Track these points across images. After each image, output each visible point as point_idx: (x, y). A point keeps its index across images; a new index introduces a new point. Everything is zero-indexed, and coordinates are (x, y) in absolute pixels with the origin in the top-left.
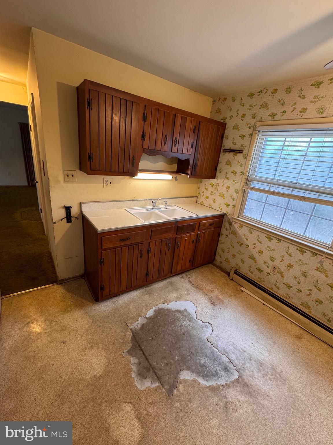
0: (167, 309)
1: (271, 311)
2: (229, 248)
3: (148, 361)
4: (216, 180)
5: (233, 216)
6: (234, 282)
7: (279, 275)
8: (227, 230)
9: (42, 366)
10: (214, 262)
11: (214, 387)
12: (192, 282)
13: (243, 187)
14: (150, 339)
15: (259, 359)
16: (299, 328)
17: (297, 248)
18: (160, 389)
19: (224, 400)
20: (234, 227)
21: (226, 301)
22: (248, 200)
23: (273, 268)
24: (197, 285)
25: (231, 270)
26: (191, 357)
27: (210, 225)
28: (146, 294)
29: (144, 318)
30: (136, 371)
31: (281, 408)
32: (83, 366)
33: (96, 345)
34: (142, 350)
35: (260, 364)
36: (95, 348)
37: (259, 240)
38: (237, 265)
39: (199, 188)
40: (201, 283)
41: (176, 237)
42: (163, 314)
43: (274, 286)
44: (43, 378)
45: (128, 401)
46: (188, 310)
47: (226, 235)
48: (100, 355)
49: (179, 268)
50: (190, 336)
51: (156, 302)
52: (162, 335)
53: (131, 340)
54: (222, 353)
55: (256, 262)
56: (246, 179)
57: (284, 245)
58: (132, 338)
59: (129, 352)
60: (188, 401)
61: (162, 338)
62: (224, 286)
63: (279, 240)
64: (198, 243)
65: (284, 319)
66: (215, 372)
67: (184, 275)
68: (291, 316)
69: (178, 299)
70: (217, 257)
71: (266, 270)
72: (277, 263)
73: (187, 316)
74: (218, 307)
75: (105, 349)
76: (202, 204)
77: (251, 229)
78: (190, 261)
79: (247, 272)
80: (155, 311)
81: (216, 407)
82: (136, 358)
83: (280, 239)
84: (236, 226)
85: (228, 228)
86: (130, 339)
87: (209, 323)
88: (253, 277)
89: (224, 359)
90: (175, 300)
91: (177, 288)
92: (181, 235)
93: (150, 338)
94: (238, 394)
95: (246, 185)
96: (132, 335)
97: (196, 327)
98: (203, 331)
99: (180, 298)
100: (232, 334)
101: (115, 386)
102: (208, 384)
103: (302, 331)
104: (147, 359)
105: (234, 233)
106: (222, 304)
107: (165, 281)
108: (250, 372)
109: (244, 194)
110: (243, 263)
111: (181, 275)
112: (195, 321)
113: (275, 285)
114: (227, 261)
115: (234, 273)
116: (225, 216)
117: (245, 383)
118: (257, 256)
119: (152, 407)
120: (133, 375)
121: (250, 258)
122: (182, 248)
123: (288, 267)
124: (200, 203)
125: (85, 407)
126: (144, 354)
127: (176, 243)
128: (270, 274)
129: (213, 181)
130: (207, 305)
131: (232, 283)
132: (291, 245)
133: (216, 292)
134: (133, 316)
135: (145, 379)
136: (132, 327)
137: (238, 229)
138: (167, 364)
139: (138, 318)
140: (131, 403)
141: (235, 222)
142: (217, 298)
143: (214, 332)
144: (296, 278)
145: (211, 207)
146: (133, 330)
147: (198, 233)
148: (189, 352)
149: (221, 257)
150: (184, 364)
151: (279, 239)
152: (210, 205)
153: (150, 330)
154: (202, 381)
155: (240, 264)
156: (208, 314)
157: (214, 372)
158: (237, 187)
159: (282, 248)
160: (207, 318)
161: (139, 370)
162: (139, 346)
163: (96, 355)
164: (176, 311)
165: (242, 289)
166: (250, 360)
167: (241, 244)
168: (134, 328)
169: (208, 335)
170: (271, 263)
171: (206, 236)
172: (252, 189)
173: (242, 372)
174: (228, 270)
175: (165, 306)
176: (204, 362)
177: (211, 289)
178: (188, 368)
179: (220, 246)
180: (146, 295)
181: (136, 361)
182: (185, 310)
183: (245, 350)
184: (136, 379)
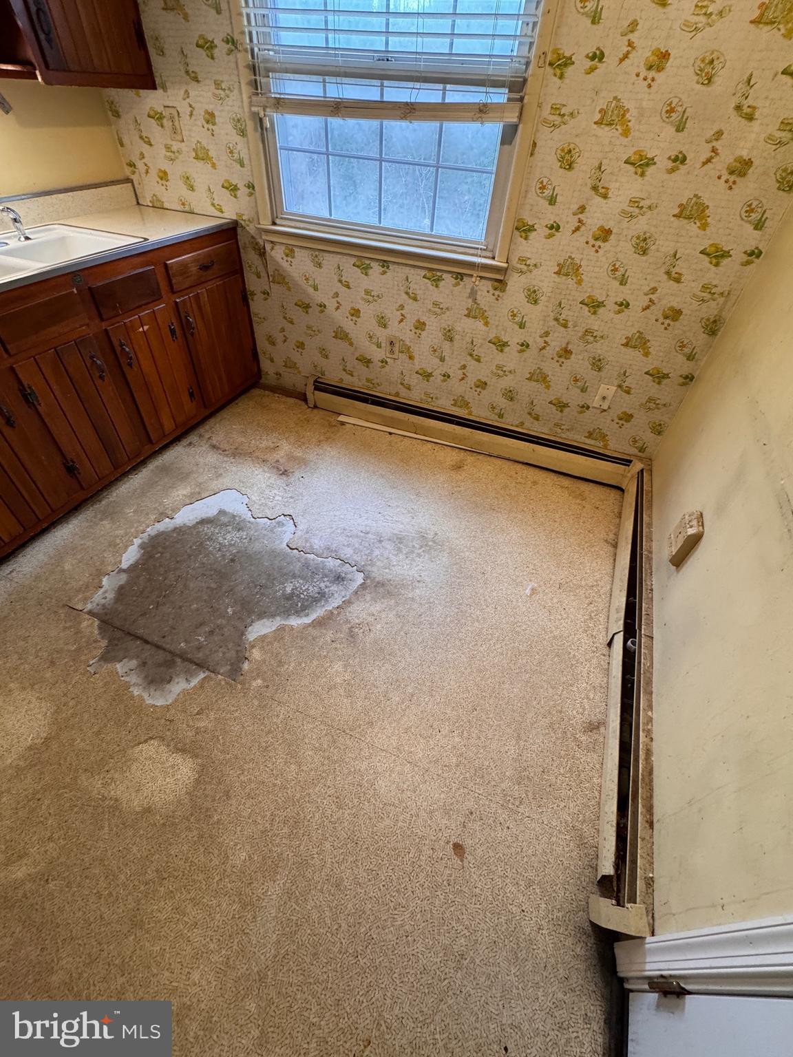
0: (175, 529)
1: (406, 440)
2: (283, 330)
3: (164, 649)
4: (160, 92)
5: (259, 224)
6: (321, 412)
7: (403, 357)
8: (259, 277)
10: (263, 381)
11: (323, 618)
12: (221, 446)
13: (251, 105)
14: (151, 607)
15: (396, 534)
16: (457, 450)
17: (423, 273)
18: (211, 679)
19: (345, 628)
20: (275, 261)
21: (311, 456)
22: (282, 156)
23: (388, 344)
24: (236, 449)
25: (306, 385)
26: (262, 594)
27: (204, 268)
28: (101, 520)
29: (117, 573)
30: (139, 681)
31: (441, 587)
34: (138, 637)
35: (399, 540)
37: (344, 279)
38: (315, 366)
39: (122, 145)
40: (243, 439)
41: (106, 330)
42: (167, 543)
43: (400, 386)
45: (143, 739)
46: (227, 511)
47: (264, 293)
48: (24, 703)
49: (168, 425)
50: (249, 557)
51: (137, 527)
52: (180, 586)
53: (100, 634)
54: (325, 555)
55: (351, 344)
56: (248, 66)
57: (397, 274)
58: (100, 629)
59: (105, 658)
60: (278, 666)
61: (182, 592)
62: (300, 428)
63: (385, 264)
64: (192, 334)
65: (430, 446)
66: (319, 593)
67: (193, 438)
68: (441, 435)
69: (195, 497)
70: (265, 365)
71: (377, 354)
72: (394, 329)
73: (229, 522)
74: (297, 474)
75: (33, 685)
76: (158, 206)
77: (317, 253)
78: (191, 395)
79: (340, 376)
80: (142, 546)
81: (334, 645)
82: (131, 659)
83: (387, 258)
84: (277, 254)
85: (261, 269)
86: (96, 632)
87: (285, 516)
88: (356, 382)
89: (331, 563)
90: (188, 502)
91: (182, 473)
92: (118, 319)
93: (149, 605)
94: (368, 605)
95: (257, 94)
96: (97, 622)
97: (258, 536)
98: (274, 535)
99: (199, 493)
100: (338, 513)
101: (99, 733)
102: (307, 620)
103: (462, 454)
104: (158, 647)
105: (280, 278)
106: (303, 467)
107: (144, 470)
108: (382, 562)
109: (262, 134)
110: (327, 357)
111: (185, 440)
112: (252, 523)
113: (402, 384)
114: (290, 365)
115: (315, 389)
116: (239, 230)
117: (378, 583)
118: (348, 325)
119: (204, 717)
120: (137, 691)
121: (335, 337)
122: (146, 364)
123: (417, 331)
124: (151, 205)
125: (33, 811)
126: (147, 642)
127: (118, 349)
128: (386, 363)
129: (152, 100)
130: (272, 480)
131: (317, 416)
132: (413, 271)
133: (286, 447)
134: (81, 583)
135: (169, 682)
136: (89, 606)
137: (285, 265)
138: (211, 632)
139: (101, 581)
140: (151, 738)
141: (272, 242)
142: (291, 458)
143: (300, 527)
144: (435, 351)
145: (187, 209)
146: (95, 611)
147: (176, 302)
148: (256, 586)
149: (272, 361)
150: (250, 612)
151: (385, 261)
152: (183, 204)
153: (143, 590)
154: (295, 622)
155: (322, 362)
156: (277, 498)
157: (317, 595)
158: (236, 109)
159: (396, 283)
160: (278, 508)
161: (146, 677)
162: (129, 634)
163: (12, 709)
164: (198, 523)
165: (342, 418)
166: (380, 541)
167: (306, 307)
168: (98, 605)
169: (287, 537)
170: (382, 334)
171: (207, 308)
172: (280, 104)
173: (369, 568)
174: (300, 387)
175: (166, 525)
176: (293, 589)
177: (272, 445)
178: (262, 615)
179: (260, 332)
180: (103, 522)
181: (133, 663)
182: (222, 512)
183: (368, 529)
184: (145, 696)
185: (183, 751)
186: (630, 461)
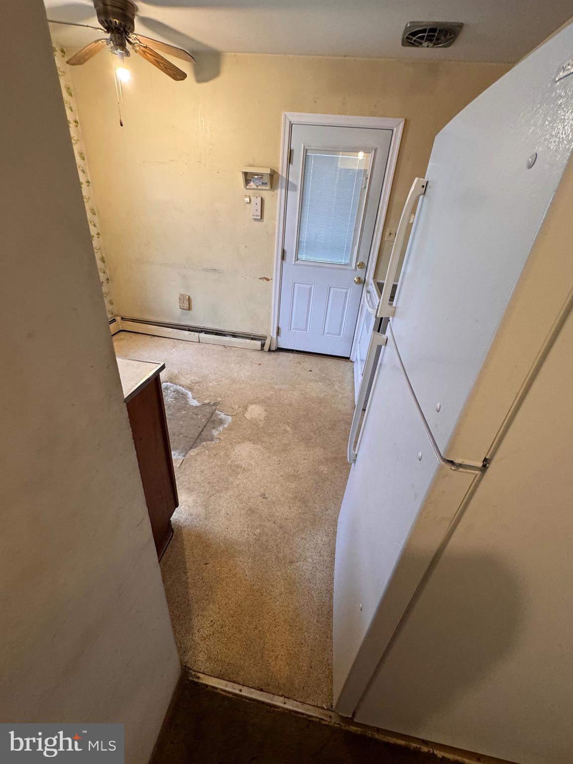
9: (292, 482)
11: (189, 389)
26: (174, 406)
32: (256, 457)
33: (233, 465)
34: (200, 434)
36: (236, 463)
44: (294, 471)
48: (236, 454)
53: (198, 446)
58: (196, 448)
59: (212, 439)
66: (174, 392)
75: (228, 456)
82: (211, 433)
93: (180, 437)
96: (192, 450)
101: (245, 429)
104: (205, 426)
117: (169, 379)
120: (226, 426)
125: (273, 433)
126: (202, 431)
135: (221, 419)
136: (180, 458)
138: (196, 414)
140: (244, 416)
146: (183, 454)
154: (190, 395)
161: (220, 425)
162: (198, 437)
163: (240, 457)
168: (179, 455)
176: (172, 399)
178: (187, 404)
181: (213, 431)
184: (227, 423)
185: (246, 409)
186: (115, 319)
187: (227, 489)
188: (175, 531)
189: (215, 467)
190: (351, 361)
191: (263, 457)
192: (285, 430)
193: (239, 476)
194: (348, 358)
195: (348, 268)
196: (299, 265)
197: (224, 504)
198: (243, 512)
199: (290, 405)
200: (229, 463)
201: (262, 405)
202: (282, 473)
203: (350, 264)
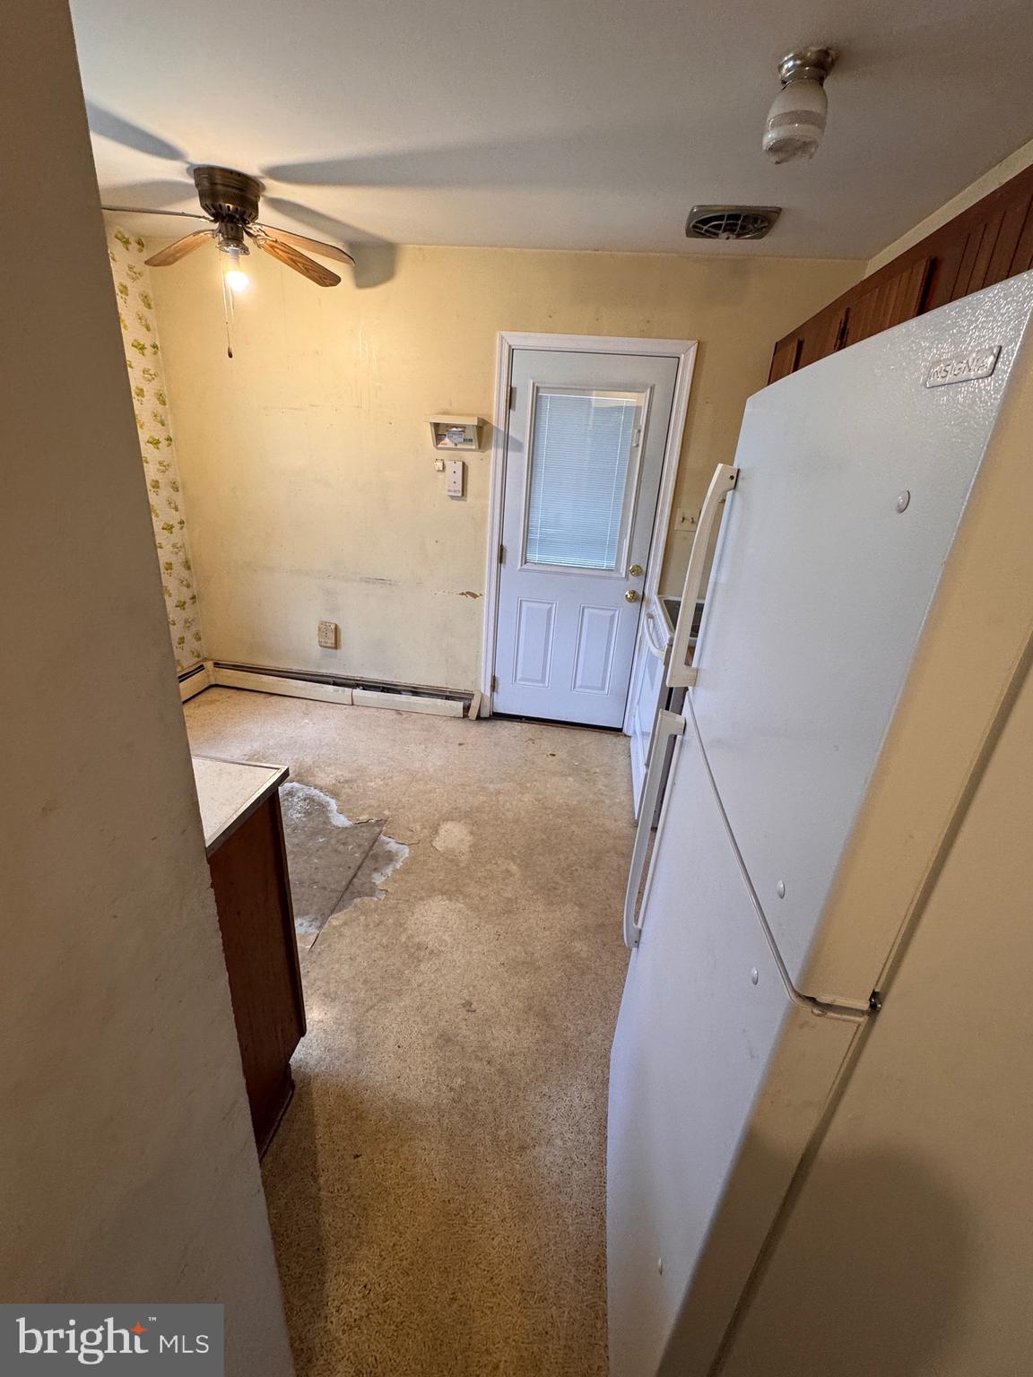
3: (362, 864)
9: (521, 976)
18: (386, 833)
30: (391, 866)
32: (455, 926)
33: (410, 944)
34: (350, 882)
36: (417, 940)
44: (526, 953)
48: (417, 922)
53: (346, 908)
58: (340, 911)
59: (372, 893)
75: (401, 925)
82: (371, 880)
86: (345, 910)
93: (313, 889)
96: (334, 915)
101: (432, 871)
104: (359, 868)
120: (398, 865)
125: (486, 878)
126: (354, 877)
135: (390, 851)
136: (312, 932)
138: (344, 843)
140: (432, 846)
146: (318, 924)
148: (294, 833)
150: (324, 828)
161: (388, 864)
162: (346, 890)
163: (423, 927)
181: (376, 876)
184: (401, 860)
185: (437, 832)
186: (202, 666)
187: (399, 993)
188: (298, 1085)
189: (376, 949)
190: (625, 735)
191: (467, 926)
192: (507, 871)
193: (422, 967)
194: (620, 730)
195: (614, 575)
196: (528, 570)
197: (393, 1025)
198: (428, 1042)
199: (517, 821)
200: (403, 940)
201: (465, 823)
202: (502, 959)
203: (617, 569)
